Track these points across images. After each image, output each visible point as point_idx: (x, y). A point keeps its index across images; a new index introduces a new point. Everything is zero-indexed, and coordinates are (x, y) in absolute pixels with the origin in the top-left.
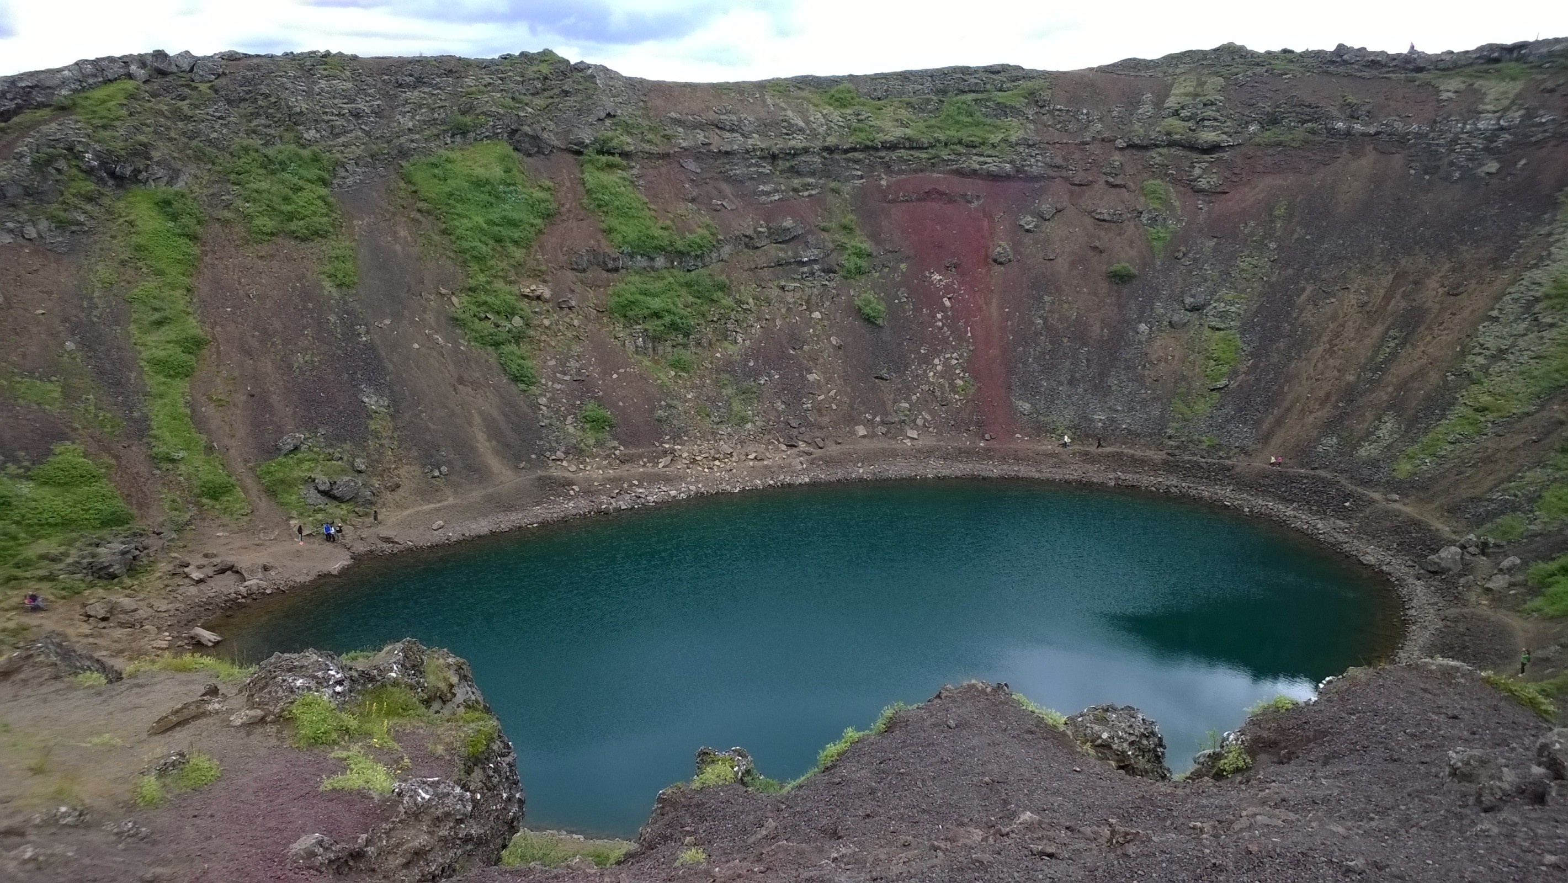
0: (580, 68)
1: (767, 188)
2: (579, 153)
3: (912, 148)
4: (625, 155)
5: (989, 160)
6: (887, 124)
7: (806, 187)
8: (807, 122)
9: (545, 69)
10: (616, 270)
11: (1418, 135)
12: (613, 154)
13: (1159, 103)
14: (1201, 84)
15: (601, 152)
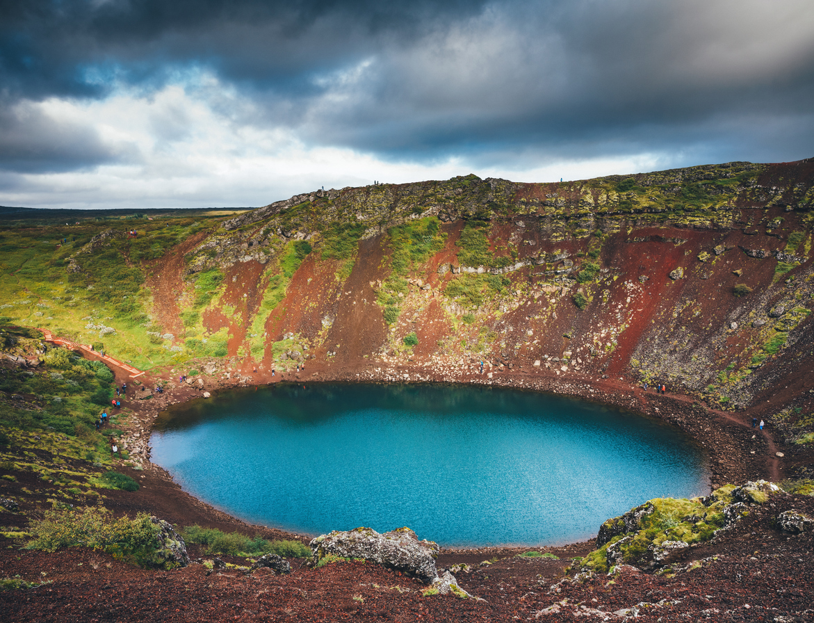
0: (488, 181)
1: (557, 234)
2: (466, 219)
3: (651, 212)
4: (487, 220)
5: (698, 219)
6: (643, 200)
7: (580, 233)
8: (596, 200)
12: (481, 220)
15: (476, 219)
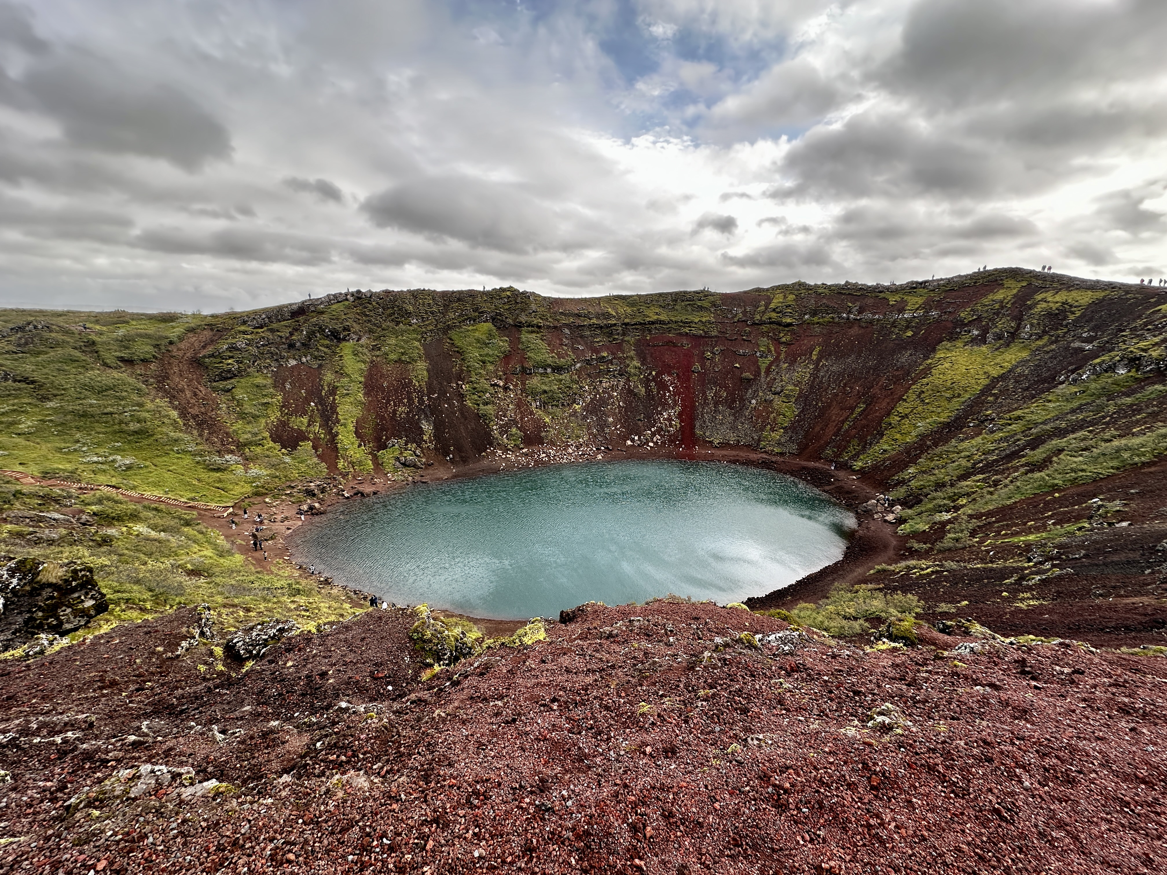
0: (524, 293)
1: (598, 340)
2: (520, 327)
3: (661, 324)
4: (539, 327)
5: (694, 329)
6: (651, 315)
7: (614, 339)
8: (617, 313)
9: (508, 293)
10: (531, 374)
11: (878, 320)
12: (533, 326)
13: (767, 306)
14: (785, 297)
15: (528, 326)
